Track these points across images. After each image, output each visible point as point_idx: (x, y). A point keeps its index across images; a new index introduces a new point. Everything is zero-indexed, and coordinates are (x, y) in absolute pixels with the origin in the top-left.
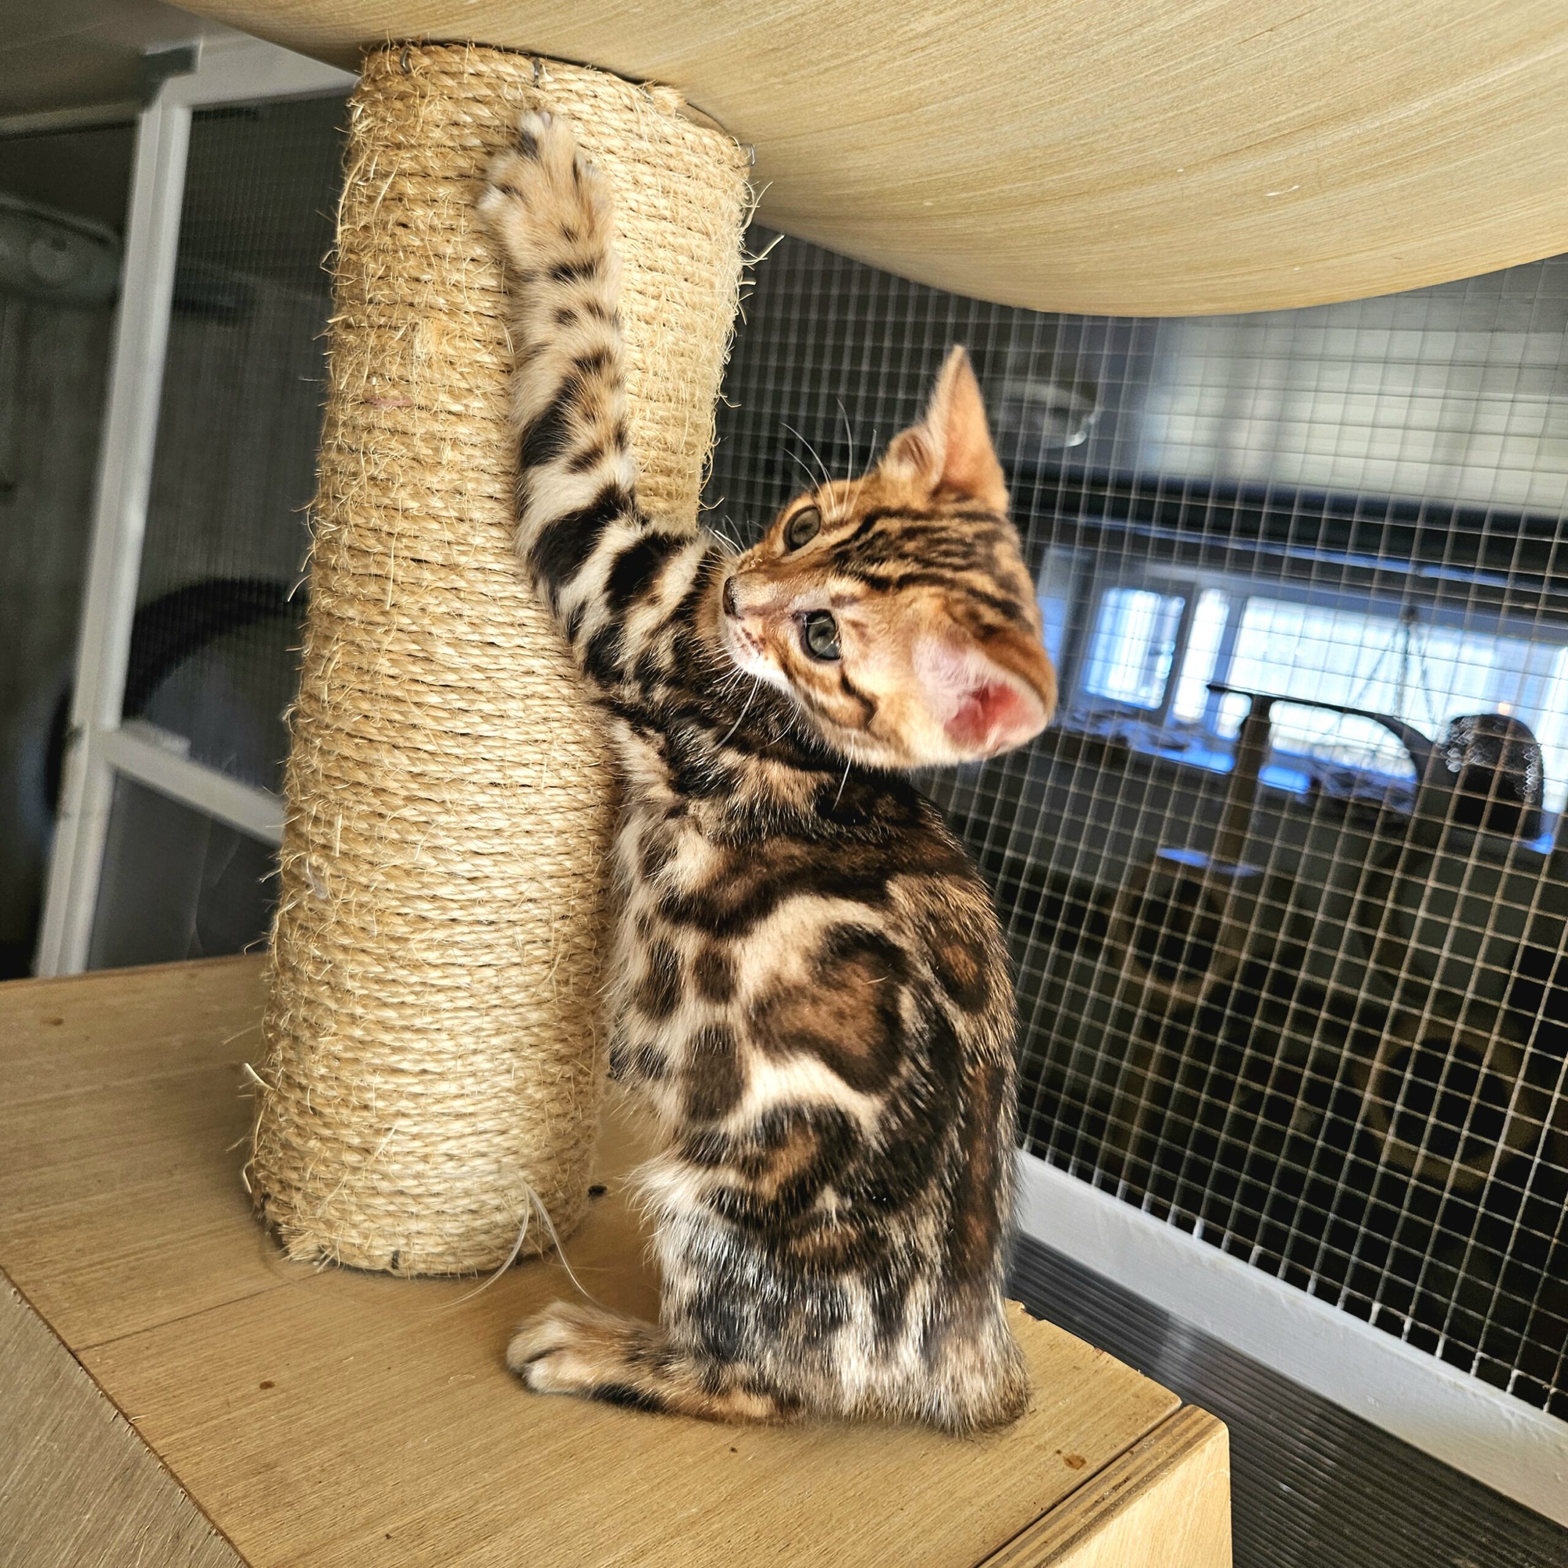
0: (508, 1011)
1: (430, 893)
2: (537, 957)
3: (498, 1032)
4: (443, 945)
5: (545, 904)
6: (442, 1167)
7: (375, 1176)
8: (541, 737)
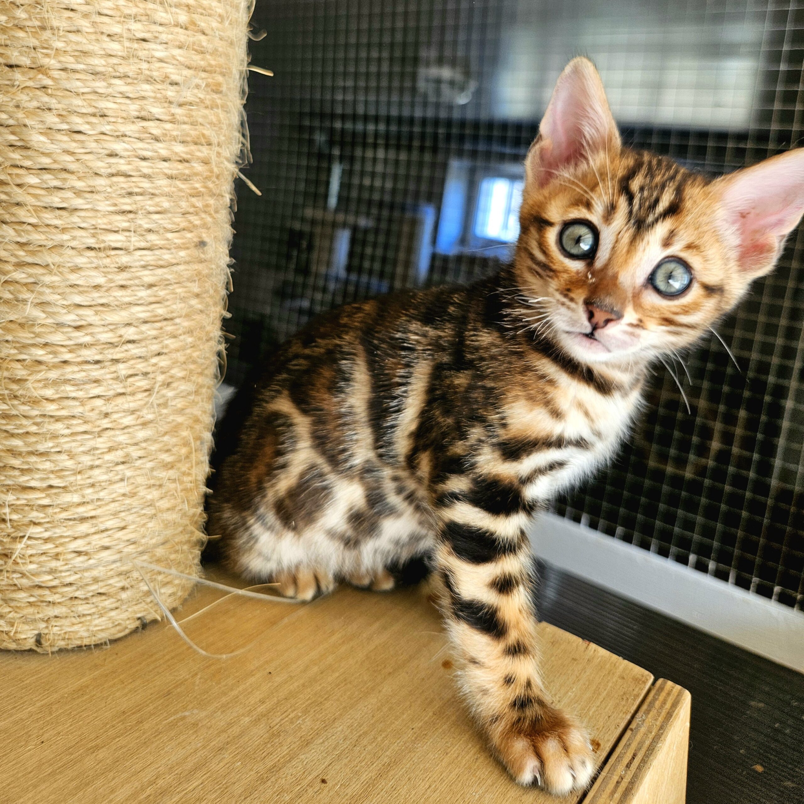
0: (118, 432)
1: (42, 341)
2: (139, 387)
3: (111, 449)
4: (56, 383)
5: (143, 344)
6: (72, 562)
7: (15, 575)
8: (128, 208)
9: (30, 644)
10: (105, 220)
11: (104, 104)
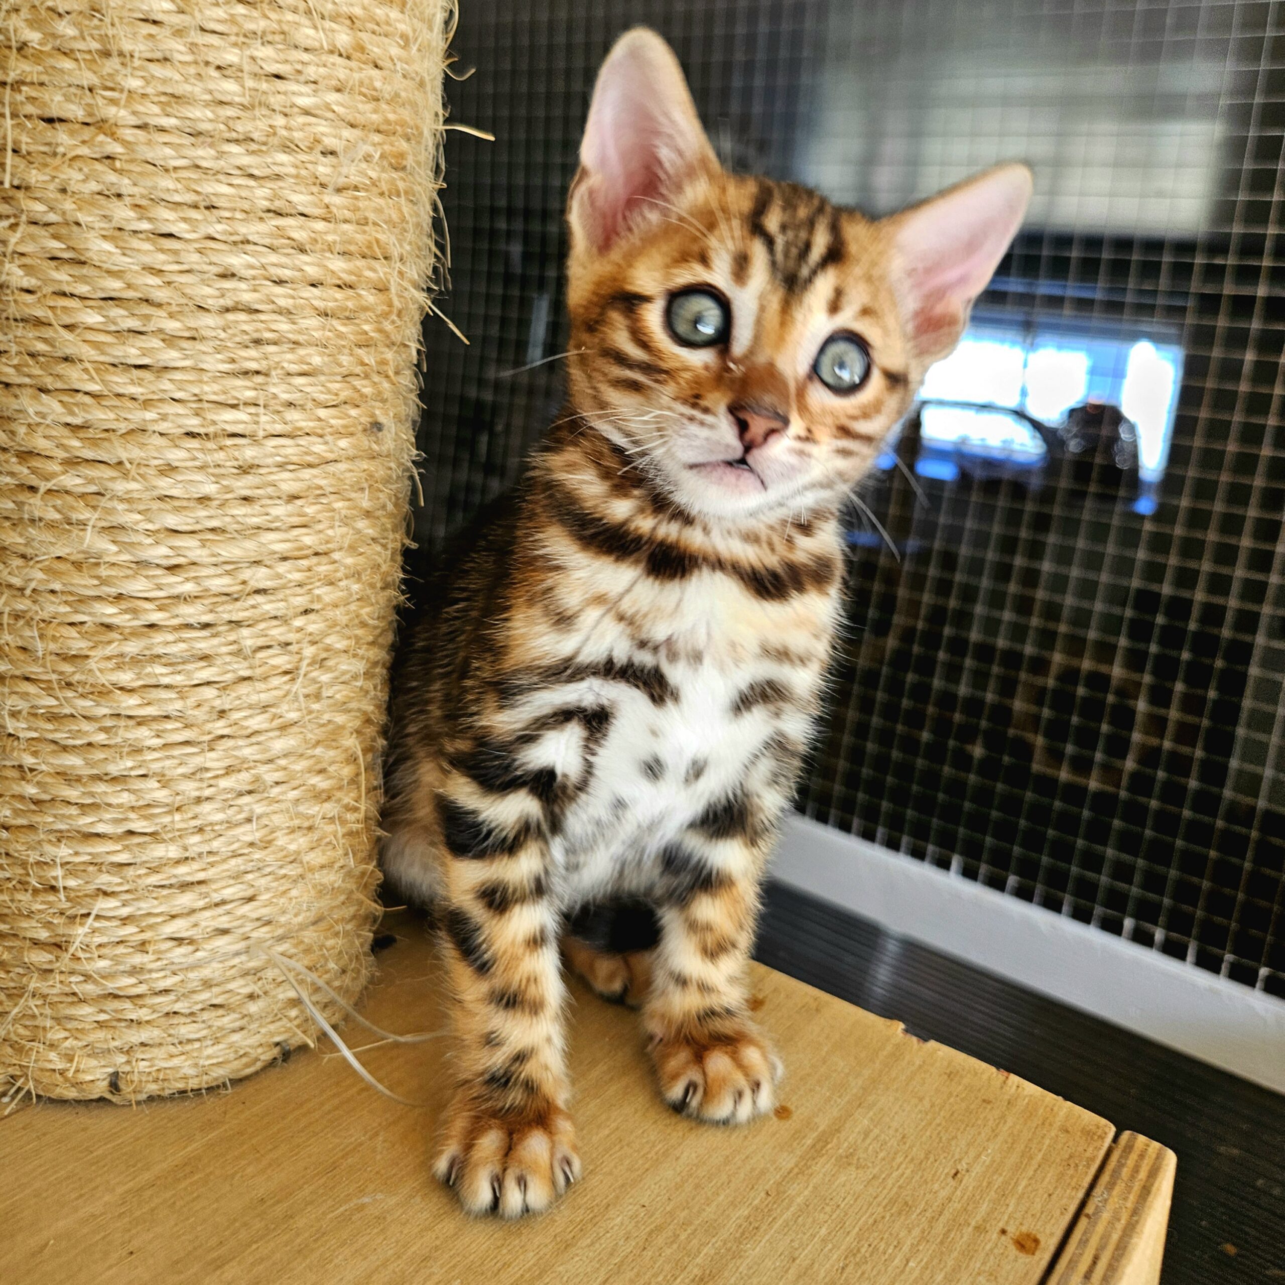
0: (241, 742)
1: (113, 591)
2: (275, 667)
3: (229, 771)
4: (136, 661)
5: (280, 596)
6: (169, 955)
7: (73, 979)
8: (254, 366)
9: (101, 1089)
10: (216, 387)
11: (210, 187)
